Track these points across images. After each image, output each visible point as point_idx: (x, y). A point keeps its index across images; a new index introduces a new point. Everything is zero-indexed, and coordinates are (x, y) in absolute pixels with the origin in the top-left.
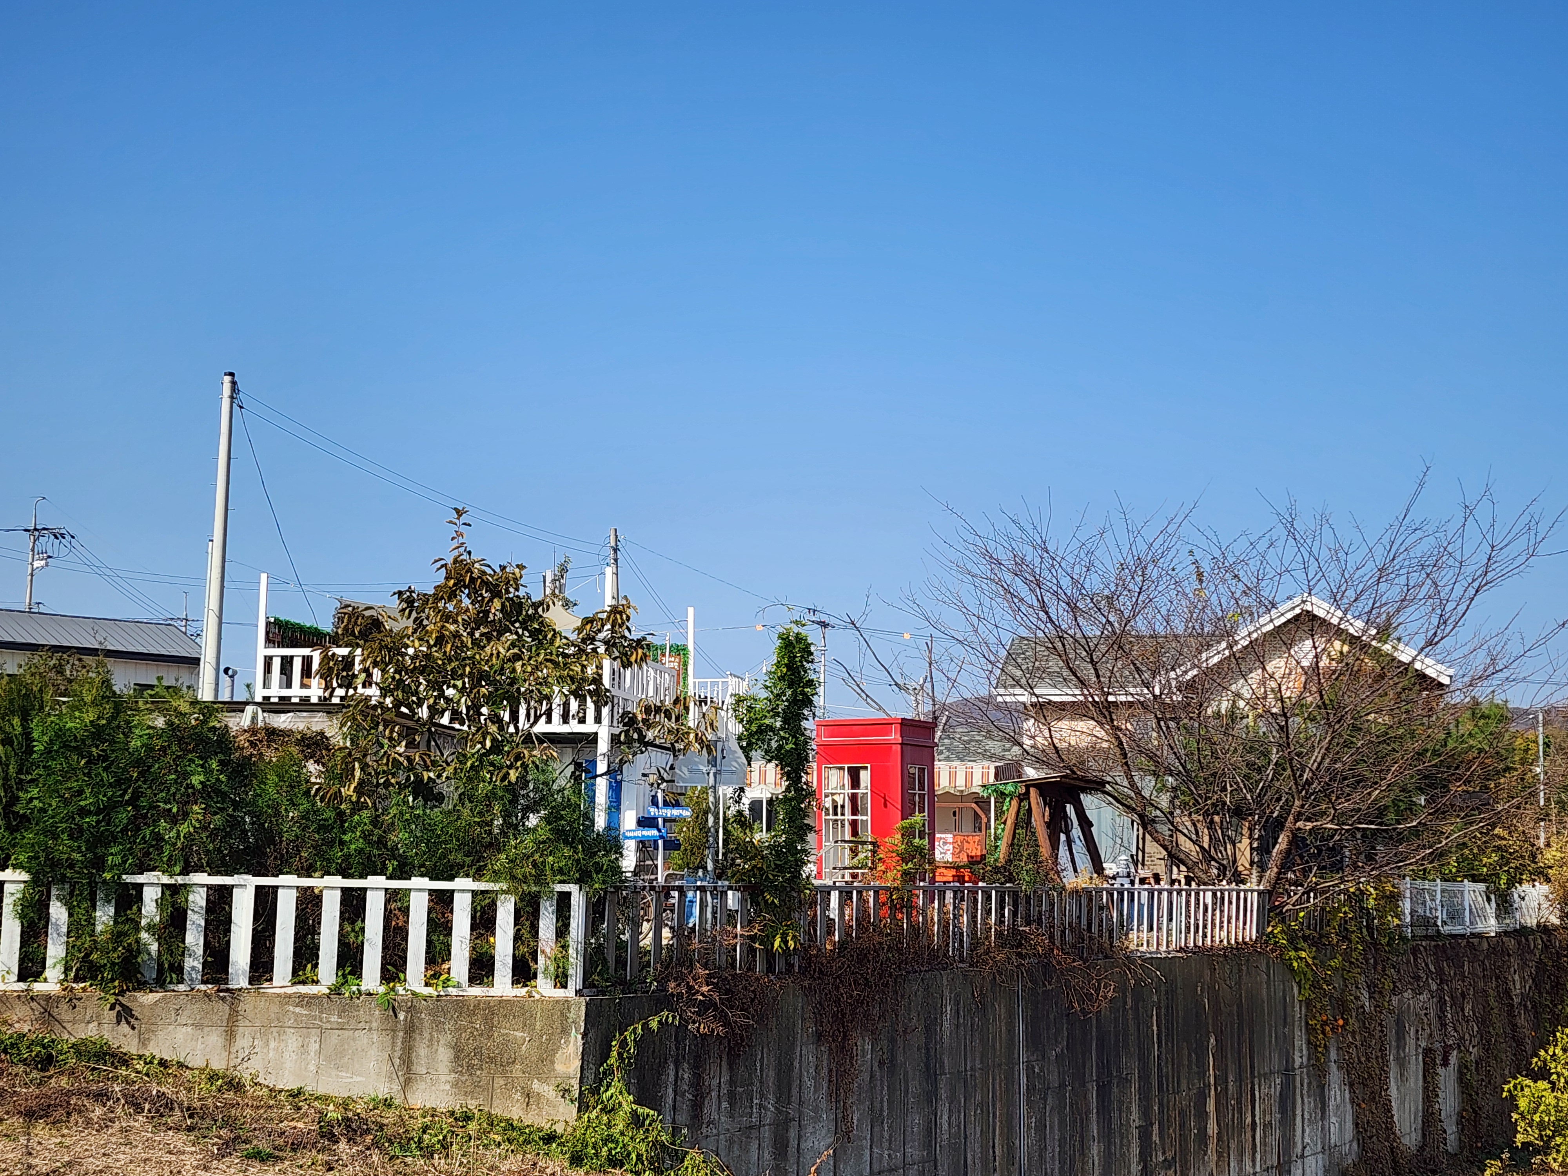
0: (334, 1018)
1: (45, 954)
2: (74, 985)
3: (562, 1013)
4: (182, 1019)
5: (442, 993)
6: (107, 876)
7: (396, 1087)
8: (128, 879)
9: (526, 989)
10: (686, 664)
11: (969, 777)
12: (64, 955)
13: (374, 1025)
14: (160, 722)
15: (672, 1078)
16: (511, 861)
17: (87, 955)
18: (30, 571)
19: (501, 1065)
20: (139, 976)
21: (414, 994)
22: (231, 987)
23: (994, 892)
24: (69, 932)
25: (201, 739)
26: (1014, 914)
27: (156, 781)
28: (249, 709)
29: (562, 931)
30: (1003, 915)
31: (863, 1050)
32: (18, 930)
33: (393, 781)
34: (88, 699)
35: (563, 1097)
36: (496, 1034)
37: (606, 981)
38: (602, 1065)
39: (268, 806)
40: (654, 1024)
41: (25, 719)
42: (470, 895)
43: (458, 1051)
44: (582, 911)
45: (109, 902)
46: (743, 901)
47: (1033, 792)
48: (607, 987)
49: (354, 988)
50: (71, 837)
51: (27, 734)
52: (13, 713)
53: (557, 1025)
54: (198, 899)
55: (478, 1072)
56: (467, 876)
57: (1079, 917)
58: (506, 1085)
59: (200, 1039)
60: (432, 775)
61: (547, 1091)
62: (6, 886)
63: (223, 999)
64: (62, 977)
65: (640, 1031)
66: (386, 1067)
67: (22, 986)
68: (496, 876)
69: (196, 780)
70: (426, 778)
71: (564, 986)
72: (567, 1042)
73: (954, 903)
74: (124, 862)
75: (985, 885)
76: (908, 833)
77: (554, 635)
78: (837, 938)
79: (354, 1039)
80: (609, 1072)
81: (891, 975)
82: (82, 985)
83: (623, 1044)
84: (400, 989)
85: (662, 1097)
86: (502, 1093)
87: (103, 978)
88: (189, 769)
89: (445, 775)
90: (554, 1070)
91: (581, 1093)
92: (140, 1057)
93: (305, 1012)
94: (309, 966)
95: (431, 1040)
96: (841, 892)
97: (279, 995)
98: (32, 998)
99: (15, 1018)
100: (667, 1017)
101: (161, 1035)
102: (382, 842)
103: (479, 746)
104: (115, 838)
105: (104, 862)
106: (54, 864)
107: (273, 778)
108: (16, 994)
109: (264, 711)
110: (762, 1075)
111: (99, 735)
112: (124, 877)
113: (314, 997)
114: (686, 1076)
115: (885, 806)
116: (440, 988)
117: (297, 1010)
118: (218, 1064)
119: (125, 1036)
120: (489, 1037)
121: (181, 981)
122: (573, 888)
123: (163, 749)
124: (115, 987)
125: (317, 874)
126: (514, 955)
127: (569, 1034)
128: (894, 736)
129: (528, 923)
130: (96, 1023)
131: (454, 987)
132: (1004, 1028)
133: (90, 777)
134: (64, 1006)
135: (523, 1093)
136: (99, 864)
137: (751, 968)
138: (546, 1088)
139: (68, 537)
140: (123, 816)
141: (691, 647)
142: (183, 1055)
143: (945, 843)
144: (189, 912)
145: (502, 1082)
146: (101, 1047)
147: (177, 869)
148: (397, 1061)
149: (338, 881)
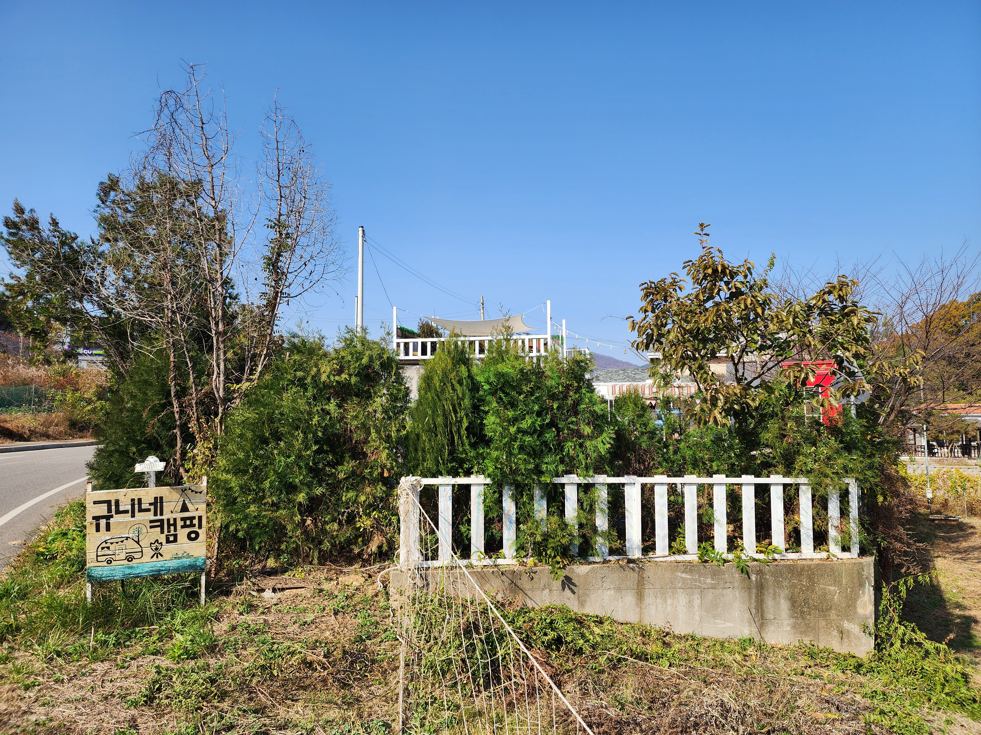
0: (709, 581)
1: (502, 537)
2: (526, 560)
3: (859, 573)
4: (606, 585)
7: (755, 630)
8: (555, 480)
9: (823, 553)
12: (515, 538)
13: (736, 584)
19: (823, 611)
21: (750, 558)
24: (517, 521)
29: (844, 513)
32: (482, 520)
35: (865, 632)
36: (817, 588)
42: (781, 487)
43: (793, 601)
44: (857, 496)
45: (543, 497)
53: (856, 581)
54: (603, 494)
55: (808, 617)
56: (779, 473)
58: (827, 625)
59: (620, 600)
61: (854, 628)
62: (472, 487)
63: (633, 569)
64: (515, 553)
66: (747, 615)
67: (489, 561)
71: (849, 551)
72: (864, 593)
79: (723, 596)
86: (825, 631)
90: (856, 613)
91: (875, 628)
93: (689, 577)
95: (774, 594)
97: (661, 563)
99: (492, 589)
101: (593, 597)
105: (541, 469)
108: (487, 568)
113: (685, 563)
116: (769, 555)
117: (684, 575)
118: (633, 618)
119: (569, 599)
120: (813, 591)
122: (852, 481)
127: (865, 587)
130: (548, 590)
134: (525, 577)
135: (838, 631)
136: (538, 471)
142: (612, 612)
145: (824, 623)
147: (591, 473)
148: (753, 611)
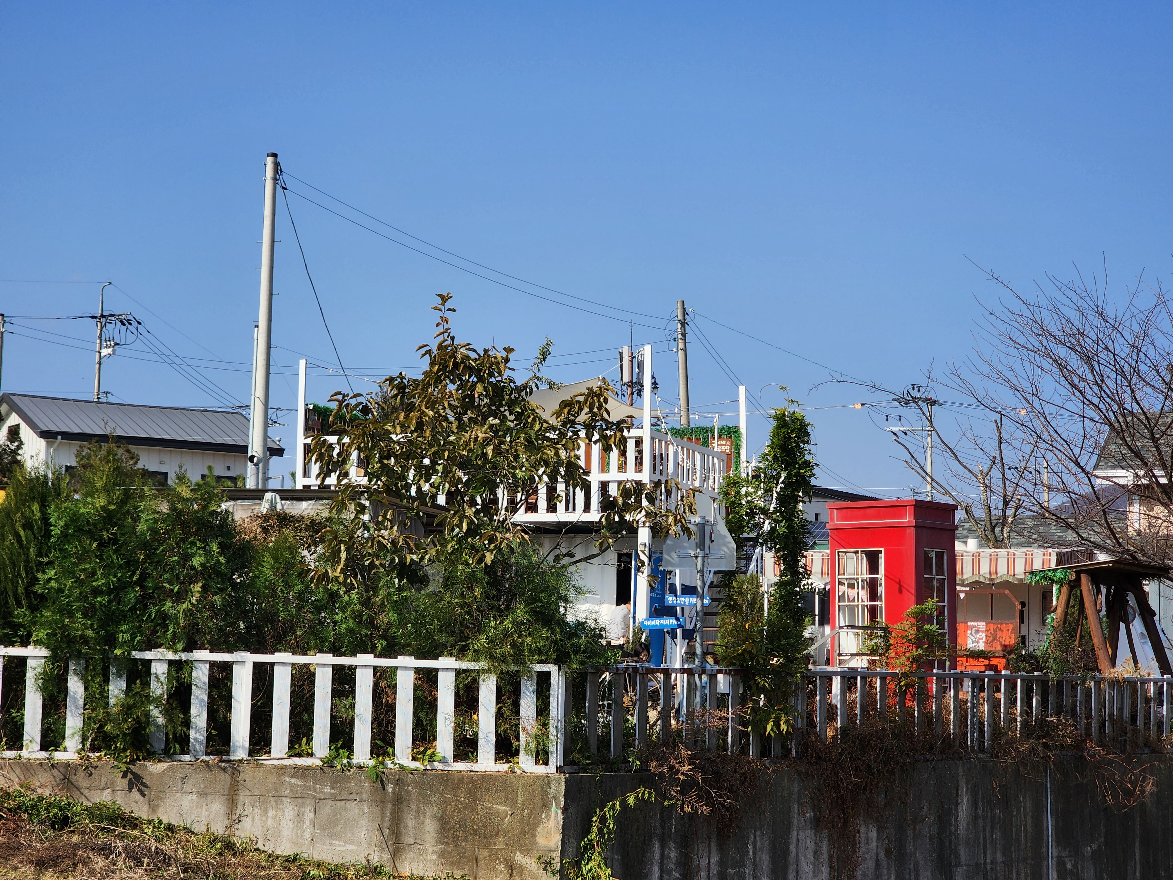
0: (327, 789)
1: (64, 725)
2: (91, 754)
3: (542, 789)
4: (188, 788)
5: (428, 767)
6: (118, 652)
7: (386, 856)
8: (137, 655)
9: (508, 765)
12: (81, 725)
13: (365, 796)
14: (164, 508)
15: (657, 856)
16: (491, 642)
17: (101, 727)
18: (97, 360)
19: (485, 837)
20: (148, 746)
21: (402, 767)
22: (232, 758)
23: (1019, 681)
24: (85, 705)
25: (203, 524)
26: (1043, 703)
27: (160, 563)
28: (268, 496)
30: (1030, 706)
31: (867, 839)
32: (40, 703)
33: (377, 563)
34: (99, 484)
35: (545, 869)
36: (479, 808)
37: (588, 758)
38: (583, 839)
39: (266, 588)
40: (631, 801)
41: (44, 505)
42: (453, 674)
43: (443, 822)
44: (562, 691)
45: (120, 676)
46: (734, 685)
48: (589, 764)
49: (345, 761)
50: (85, 615)
51: (45, 519)
52: (33, 499)
53: (538, 800)
54: (201, 675)
55: (463, 844)
56: (451, 655)
58: (490, 856)
59: (205, 807)
60: (414, 557)
61: (530, 863)
62: (29, 661)
63: (224, 769)
64: (80, 747)
65: (618, 807)
66: (377, 836)
67: (44, 754)
68: (477, 656)
69: (197, 561)
70: (409, 560)
71: (546, 763)
72: (548, 817)
73: (973, 692)
74: (133, 639)
75: (1009, 673)
76: (922, 618)
77: (534, 420)
78: (839, 725)
79: (346, 809)
80: (589, 847)
81: (897, 763)
82: (98, 754)
83: (603, 820)
84: (388, 762)
85: (647, 875)
86: (486, 864)
87: (116, 747)
88: (190, 551)
89: (427, 557)
90: (535, 843)
91: (562, 866)
92: (150, 822)
93: (299, 783)
94: (304, 740)
95: (418, 812)
96: (843, 678)
97: (275, 767)
98: (52, 765)
99: (38, 784)
100: (644, 794)
101: (169, 802)
102: (371, 623)
103: (457, 530)
104: (125, 616)
105: (116, 639)
106: (70, 641)
107: (269, 560)
108: (38, 762)
110: (755, 858)
111: (110, 519)
112: (134, 653)
113: (308, 768)
114: (673, 855)
115: (901, 592)
116: (426, 763)
117: (293, 781)
118: (218, 830)
119: (137, 802)
120: (473, 810)
121: (184, 752)
122: (552, 668)
123: (167, 532)
124: (127, 757)
125: (312, 652)
126: (496, 732)
127: (550, 809)
128: (908, 519)
129: (509, 702)
130: (109, 790)
131: (440, 761)
132: (1029, 822)
133: (101, 559)
134: (81, 774)
135: (506, 865)
136: (111, 641)
137: (744, 751)
138: (528, 860)
140: (132, 596)
141: (743, 430)
142: (189, 821)
143: (977, 631)
144: (193, 687)
145: (486, 853)
146: (114, 811)
147: (180, 646)
148: (386, 832)
149: (329, 659)
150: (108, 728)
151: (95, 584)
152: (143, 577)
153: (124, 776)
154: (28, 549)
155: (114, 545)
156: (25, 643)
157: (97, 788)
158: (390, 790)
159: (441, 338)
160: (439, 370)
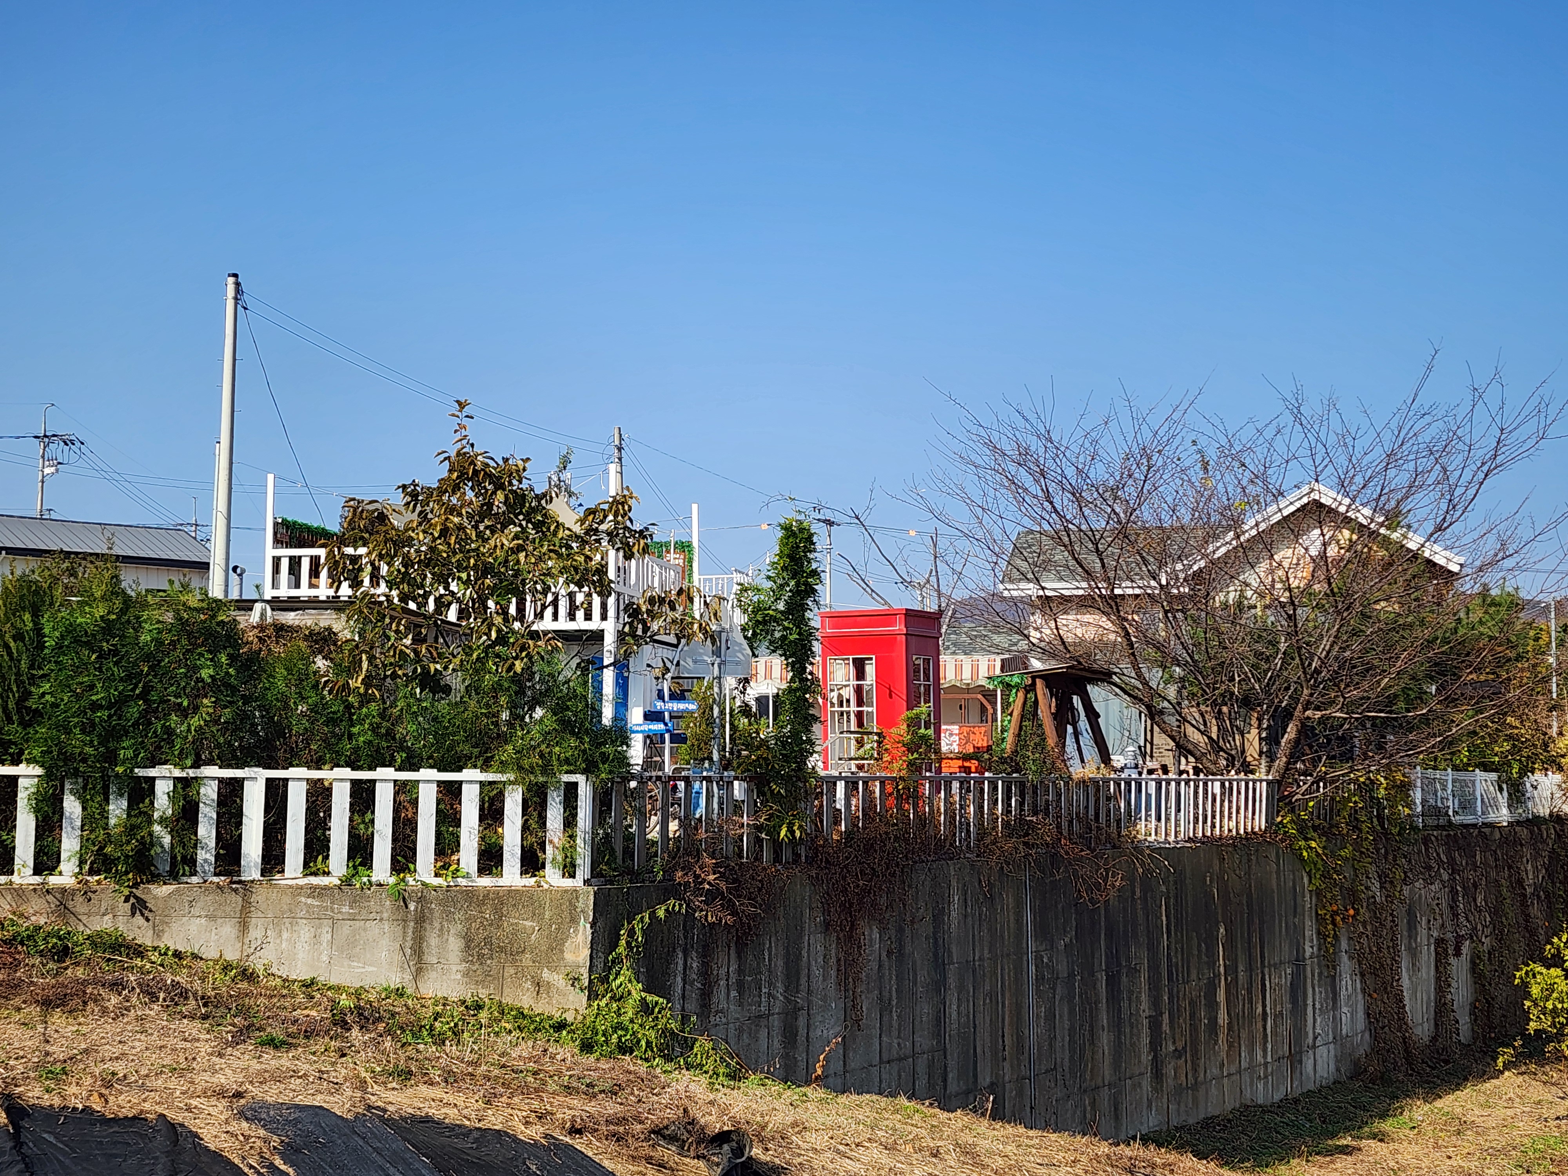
0: (346, 909)
1: (59, 848)
2: (89, 878)
3: (570, 903)
4: (196, 911)
5: (452, 884)
6: (120, 769)
7: (408, 977)
8: (140, 772)
9: (534, 879)
10: (691, 561)
11: (975, 669)
12: (78, 848)
13: (385, 915)
14: (169, 617)
15: (680, 967)
16: (518, 752)
17: (101, 848)
18: (40, 478)
19: (512, 954)
20: (153, 868)
21: (424, 884)
22: (243, 878)
23: (1000, 782)
24: (83, 826)
25: (210, 634)
26: (1021, 804)
27: (168, 676)
28: (258, 606)
29: (570, 822)
30: (1010, 805)
31: (871, 940)
32: (33, 824)
33: (400, 673)
34: (98, 594)
35: (573, 985)
36: (505, 924)
37: (614, 870)
38: (611, 953)
39: (277, 699)
40: (661, 913)
41: (36, 615)
42: (478, 786)
43: (468, 942)
44: (589, 801)
45: (122, 795)
46: (749, 791)
47: (1039, 683)
48: (615, 876)
49: (365, 879)
50: (83, 731)
51: (38, 630)
52: (24, 609)
53: (566, 914)
54: (209, 792)
55: (489, 962)
56: (475, 767)
57: (1087, 807)
58: (516, 973)
59: (214, 931)
60: (438, 667)
61: (558, 980)
62: (20, 780)
63: (236, 891)
64: (77, 870)
65: (647, 920)
66: (398, 957)
67: (38, 879)
68: (503, 767)
69: (205, 674)
70: (432, 670)
71: (573, 876)
72: (576, 931)
73: (961, 793)
74: (136, 756)
75: (991, 775)
76: (914, 723)
77: (557, 527)
78: (843, 829)
79: (365, 930)
80: (618, 961)
81: (897, 865)
82: (97, 878)
83: (631, 933)
84: (410, 880)
85: (670, 986)
86: (512, 982)
87: (117, 870)
88: (198, 662)
89: (451, 667)
90: (563, 959)
91: (590, 981)
92: (155, 948)
93: (316, 903)
94: (320, 858)
95: (441, 930)
96: (847, 783)
97: (291, 887)
98: (47, 891)
99: (31, 911)
100: (674, 906)
101: (175, 926)
102: (390, 735)
103: (485, 638)
104: (127, 733)
105: (116, 756)
106: (67, 758)
107: (281, 671)
108: (31, 887)
109: (273, 610)
110: (770, 964)
111: (110, 630)
112: (136, 770)
113: (326, 888)
114: (695, 965)
115: (891, 696)
116: (449, 879)
117: (309, 901)
118: (232, 955)
119: (140, 928)
120: (499, 927)
121: (194, 873)
122: (580, 779)
123: (173, 643)
124: (129, 880)
125: (326, 767)
126: (522, 845)
127: (578, 923)
128: (899, 627)
129: (535, 814)
130: (111, 916)
131: (463, 877)
132: (1011, 918)
133: (101, 671)
134: (79, 899)
135: (533, 982)
136: (111, 758)
137: (758, 858)
138: (556, 977)
139: (78, 444)
140: (134, 711)
141: (695, 544)
142: (197, 947)
143: (951, 735)
144: (201, 805)
145: (512, 971)
146: (117, 939)
147: (189, 762)
148: (408, 951)
149: (347, 773)
150: (108, 849)
151: (94, 698)
152: (147, 690)
153: (127, 900)
154: (19, 661)
155: (114, 656)
156: (16, 762)
157: (97, 914)
158: (412, 908)
159: (459, 446)
160: (458, 477)
